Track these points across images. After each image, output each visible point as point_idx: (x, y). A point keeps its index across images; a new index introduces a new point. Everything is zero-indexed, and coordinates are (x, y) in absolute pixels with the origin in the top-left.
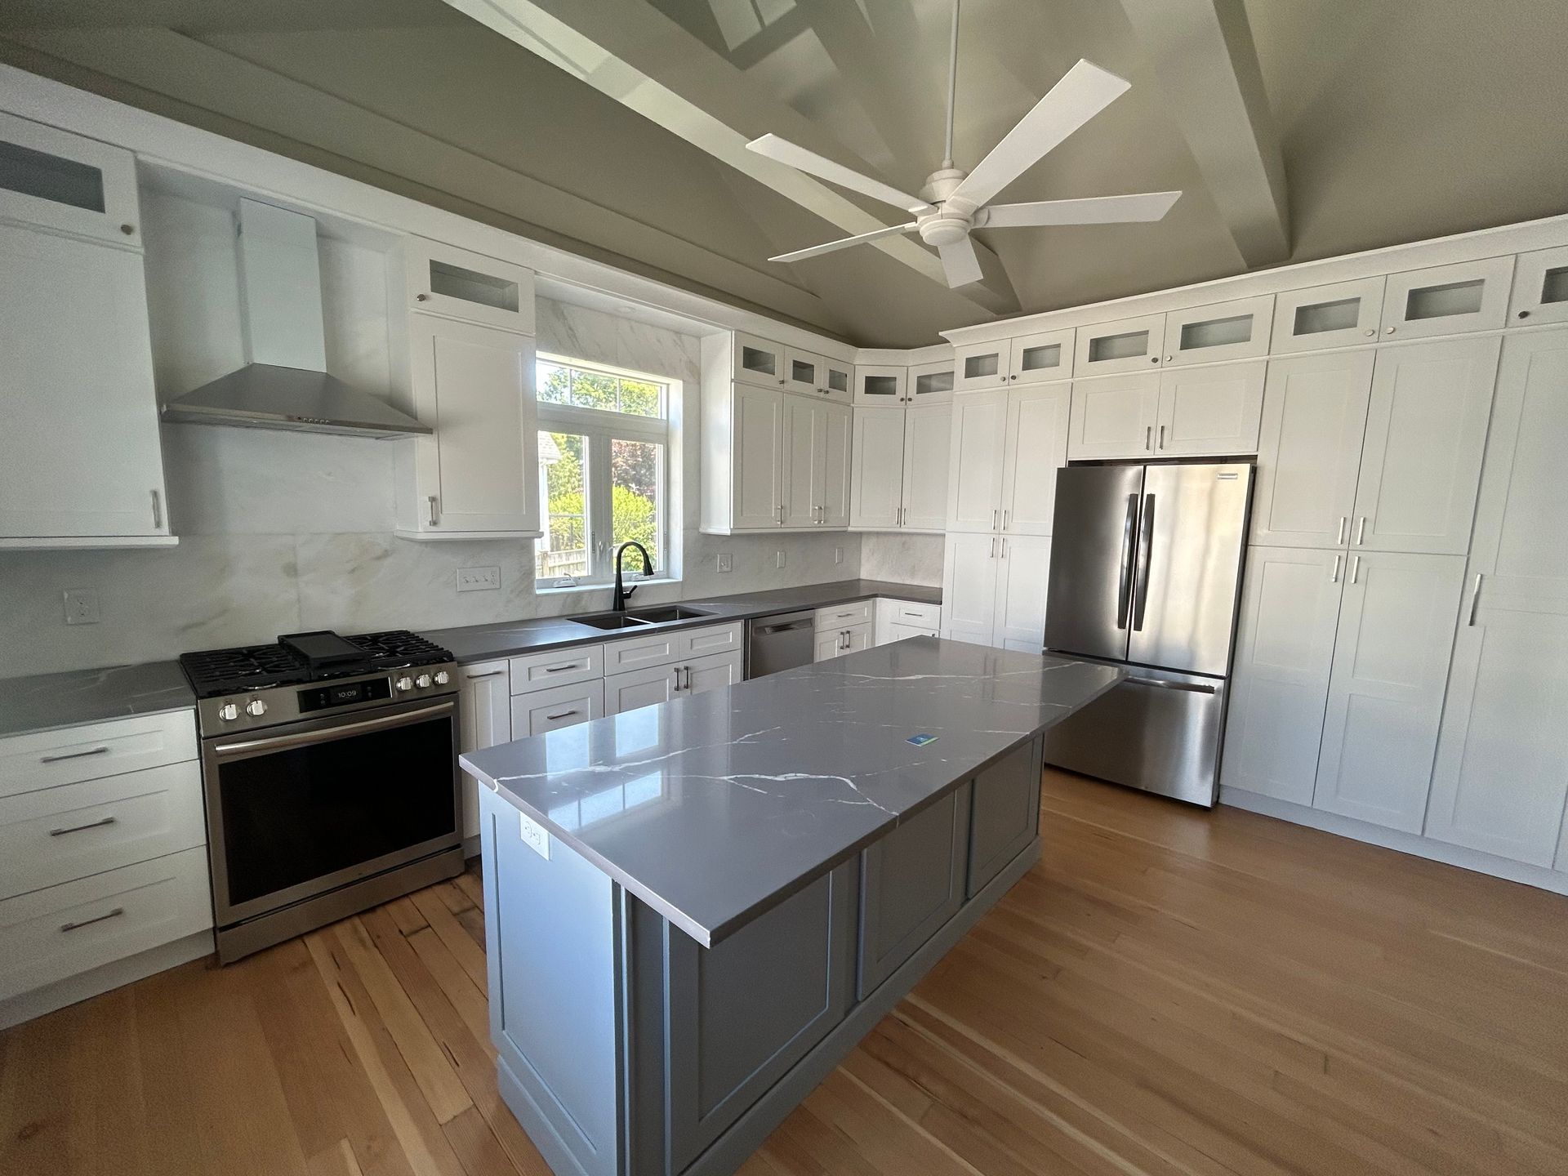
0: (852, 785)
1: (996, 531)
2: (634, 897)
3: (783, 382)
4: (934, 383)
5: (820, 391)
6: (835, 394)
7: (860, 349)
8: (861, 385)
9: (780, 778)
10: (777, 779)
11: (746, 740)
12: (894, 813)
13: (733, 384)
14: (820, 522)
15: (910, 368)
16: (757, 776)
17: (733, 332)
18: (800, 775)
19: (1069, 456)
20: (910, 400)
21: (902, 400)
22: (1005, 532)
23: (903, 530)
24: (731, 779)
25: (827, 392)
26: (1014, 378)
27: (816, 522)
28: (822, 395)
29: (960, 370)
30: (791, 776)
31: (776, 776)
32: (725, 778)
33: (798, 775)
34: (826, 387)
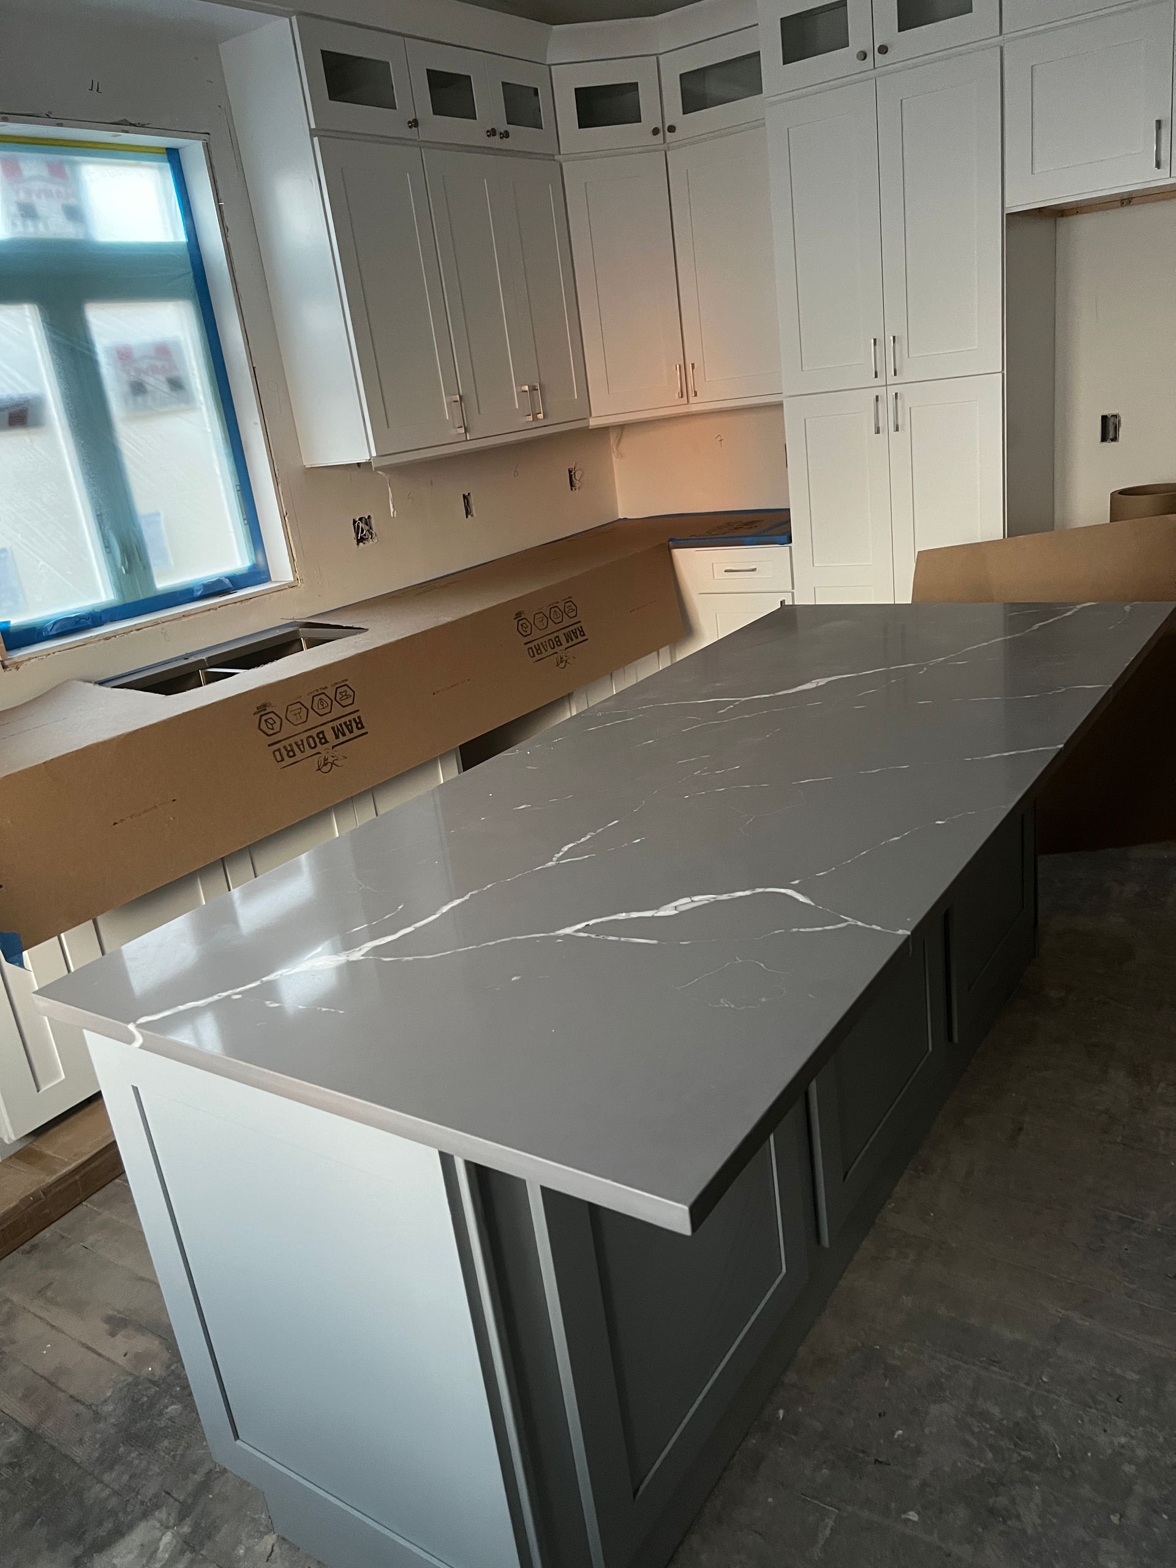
0: (801, 898)
1: (880, 381)
2: (478, 1167)
3: (414, 123)
4: (712, 87)
5: (492, 133)
6: (521, 136)
7: (555, 27)
8: (567, 109)
9: (667, 911)
10: (662, 913)
11: (565, 856)
12: (900, 932)
13: (316, 139)
14: (535, 419)
15: (661, 57)
16: (623, 916)
17: (294, 19)
18: (701, 899)
19: (1006, 206)
20: (672, 129)
21: (656, 131)
22: (897, 380)
23: (694, 408)
24: (578, 931)
25: (506, 135)
26: (883, 50)
27: (531, 418)
28: (495, 142)
29: (771, 46)
30: (684, 903)
31: (657, 908)
32: (568, 930)
33: (696, 898)
34: (503, 126)
